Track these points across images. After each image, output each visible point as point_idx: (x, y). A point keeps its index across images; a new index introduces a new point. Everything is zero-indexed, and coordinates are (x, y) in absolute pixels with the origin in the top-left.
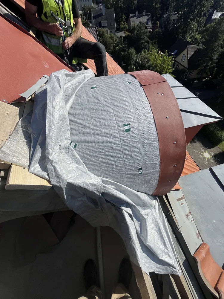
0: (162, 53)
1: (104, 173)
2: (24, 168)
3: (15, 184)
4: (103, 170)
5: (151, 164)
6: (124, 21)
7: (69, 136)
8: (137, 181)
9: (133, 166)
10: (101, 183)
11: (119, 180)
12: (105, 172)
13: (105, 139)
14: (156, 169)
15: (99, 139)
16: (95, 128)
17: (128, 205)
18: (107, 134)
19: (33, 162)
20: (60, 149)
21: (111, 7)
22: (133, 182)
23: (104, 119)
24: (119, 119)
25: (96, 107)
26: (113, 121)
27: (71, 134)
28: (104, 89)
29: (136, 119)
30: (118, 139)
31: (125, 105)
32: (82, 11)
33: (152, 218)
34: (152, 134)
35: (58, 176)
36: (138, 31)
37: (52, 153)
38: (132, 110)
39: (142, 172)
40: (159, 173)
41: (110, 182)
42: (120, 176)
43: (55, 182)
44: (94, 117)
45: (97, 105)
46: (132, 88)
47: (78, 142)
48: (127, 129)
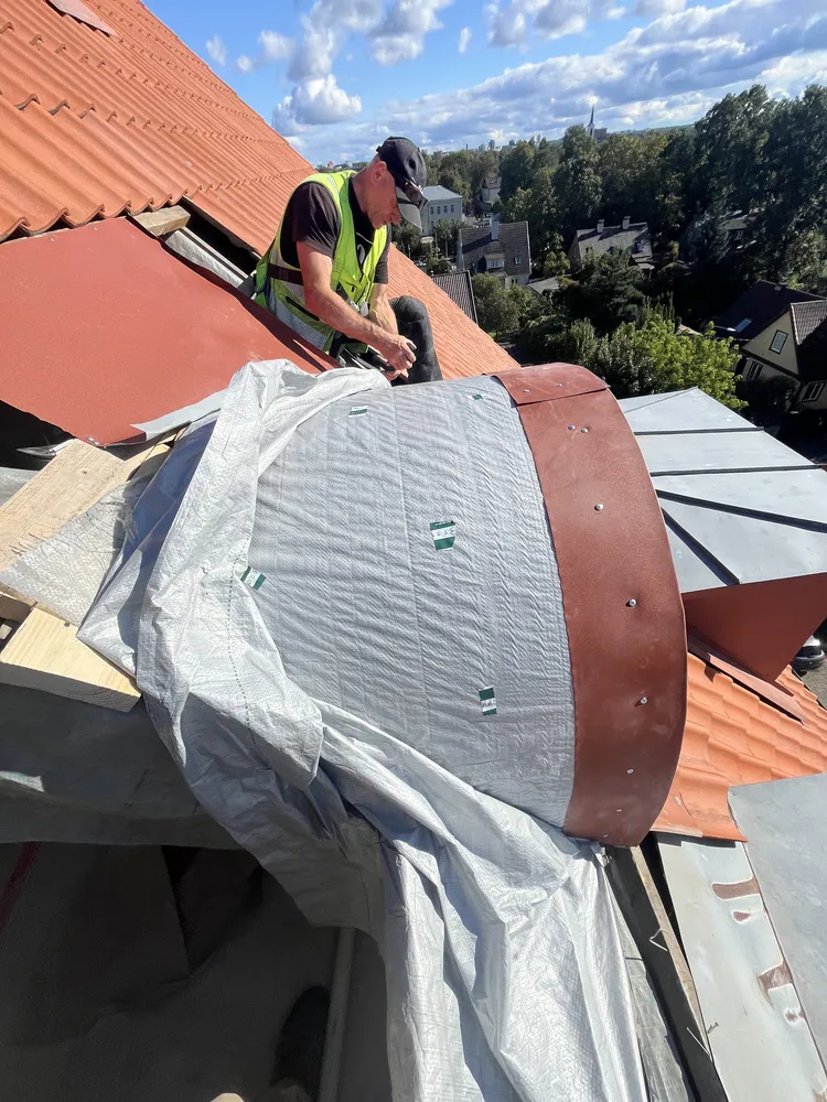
0: (692, 331)
1: (345, 689)
2: (67, 625)
3: (16, 664)
4: (341, 676)
5: (533, 678)
6: (560, 250)
7: (246, 550)
8: (479, 745)
9: (456, 678)
10: (319, 724)
11: (402, 725)
12: (350, 686)
13: (362, 567)
14: (555, 703)
15: (340, 566)
16: (333, 529)
17: (427, 839)
18: (371, 550)
19: (101, 608)
20: (202, 584)
21: (521, 218)
22: (461, 744)
23: (366, 503)
24: (418, 505)
25: (350, 466)
26: (398, 512)
27: (254, 544)
28: (389, 417)
29: (479, 509)
30: (406, 572)
31: (447, 461)
32: (433, 235)
33: (549, 937)
34: (538, 562)
35: (163, 666)
36: (604, 273)
37: (166, 588)
38: (467, 478)
39: (494, 707)
40: (571, 724)
41: (362, 727)
42: (407, 711)
43: (151, 682)
44: (338, 496)
45: (355, 459)
46: (481, 412)
47: (271, 570)
48: (441, 538)
